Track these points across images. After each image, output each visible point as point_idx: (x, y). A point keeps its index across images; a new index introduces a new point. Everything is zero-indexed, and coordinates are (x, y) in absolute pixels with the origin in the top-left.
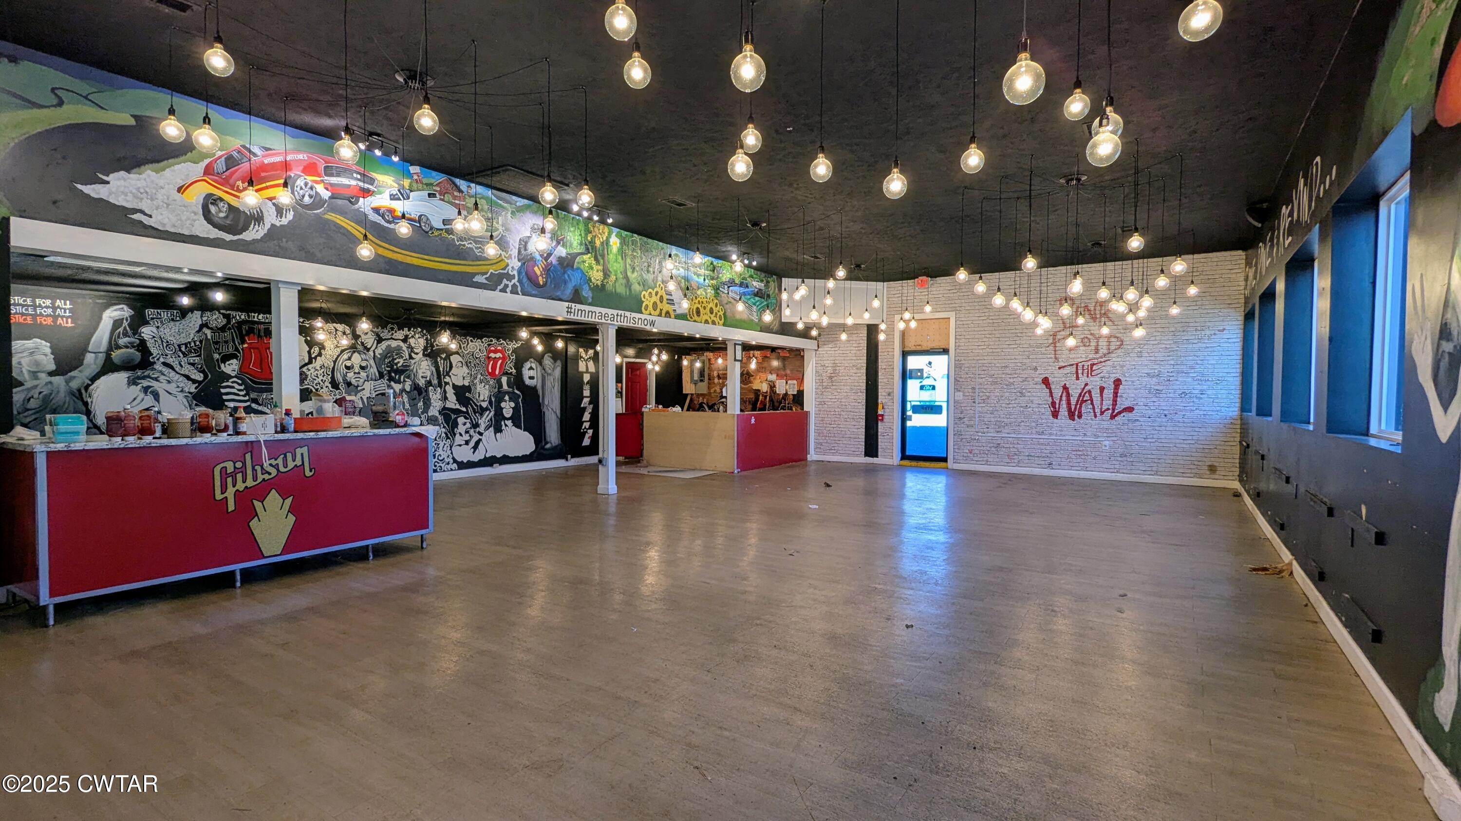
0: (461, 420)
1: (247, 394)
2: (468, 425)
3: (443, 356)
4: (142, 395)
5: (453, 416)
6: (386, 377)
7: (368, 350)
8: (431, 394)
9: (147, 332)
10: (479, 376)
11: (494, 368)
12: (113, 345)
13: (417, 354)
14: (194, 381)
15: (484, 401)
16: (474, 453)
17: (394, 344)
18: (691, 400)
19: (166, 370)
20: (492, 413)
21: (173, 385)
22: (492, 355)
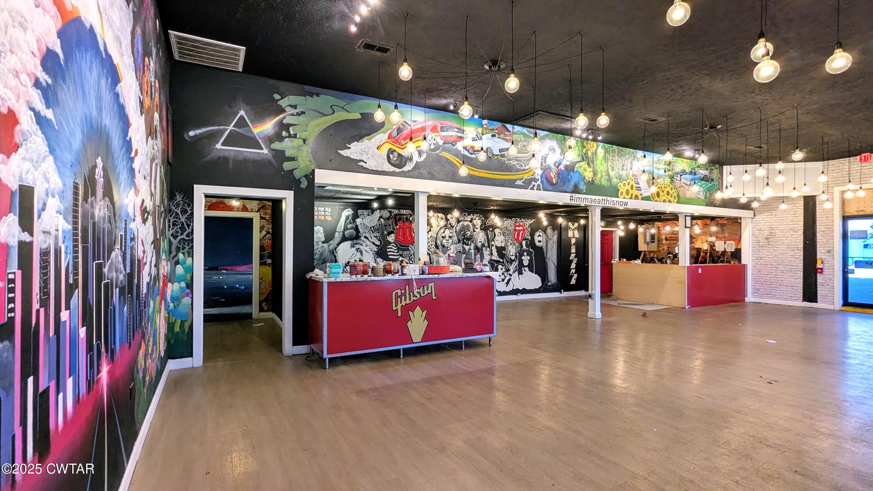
0: (500, 267)
1: (398, 252)
2: (504, 270)
3: (491, 229)
4: (356, 252)
5: (496, 265)
6: (462, 242)
7: (453, 227)
8: (484, 251)
9: (358, 221)
10: (510, 241)
11: (518, 236)
12: (346, 229)
13: (477, 229)
14: (376, 245)
15: (512, 255)
16: (507, 286)
17: (466, 223)
18: (644, 255)
19: (365, 240)
20: (517, 263)
21: (368, 247)
22: (517, 228)
